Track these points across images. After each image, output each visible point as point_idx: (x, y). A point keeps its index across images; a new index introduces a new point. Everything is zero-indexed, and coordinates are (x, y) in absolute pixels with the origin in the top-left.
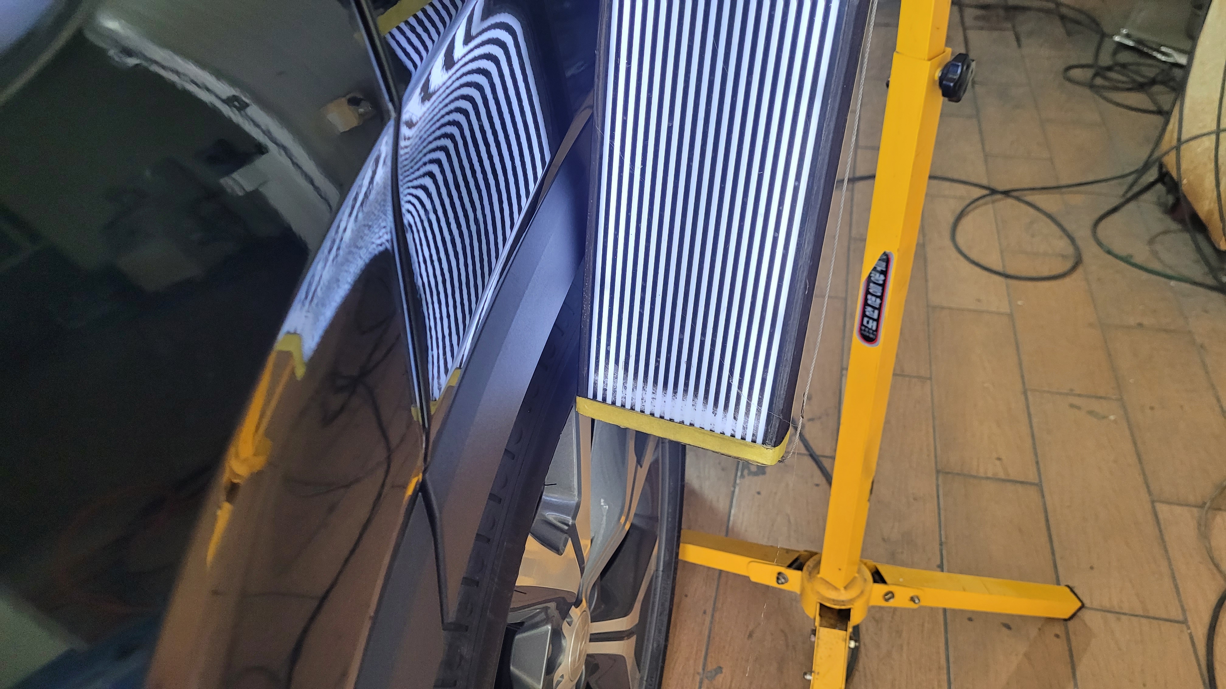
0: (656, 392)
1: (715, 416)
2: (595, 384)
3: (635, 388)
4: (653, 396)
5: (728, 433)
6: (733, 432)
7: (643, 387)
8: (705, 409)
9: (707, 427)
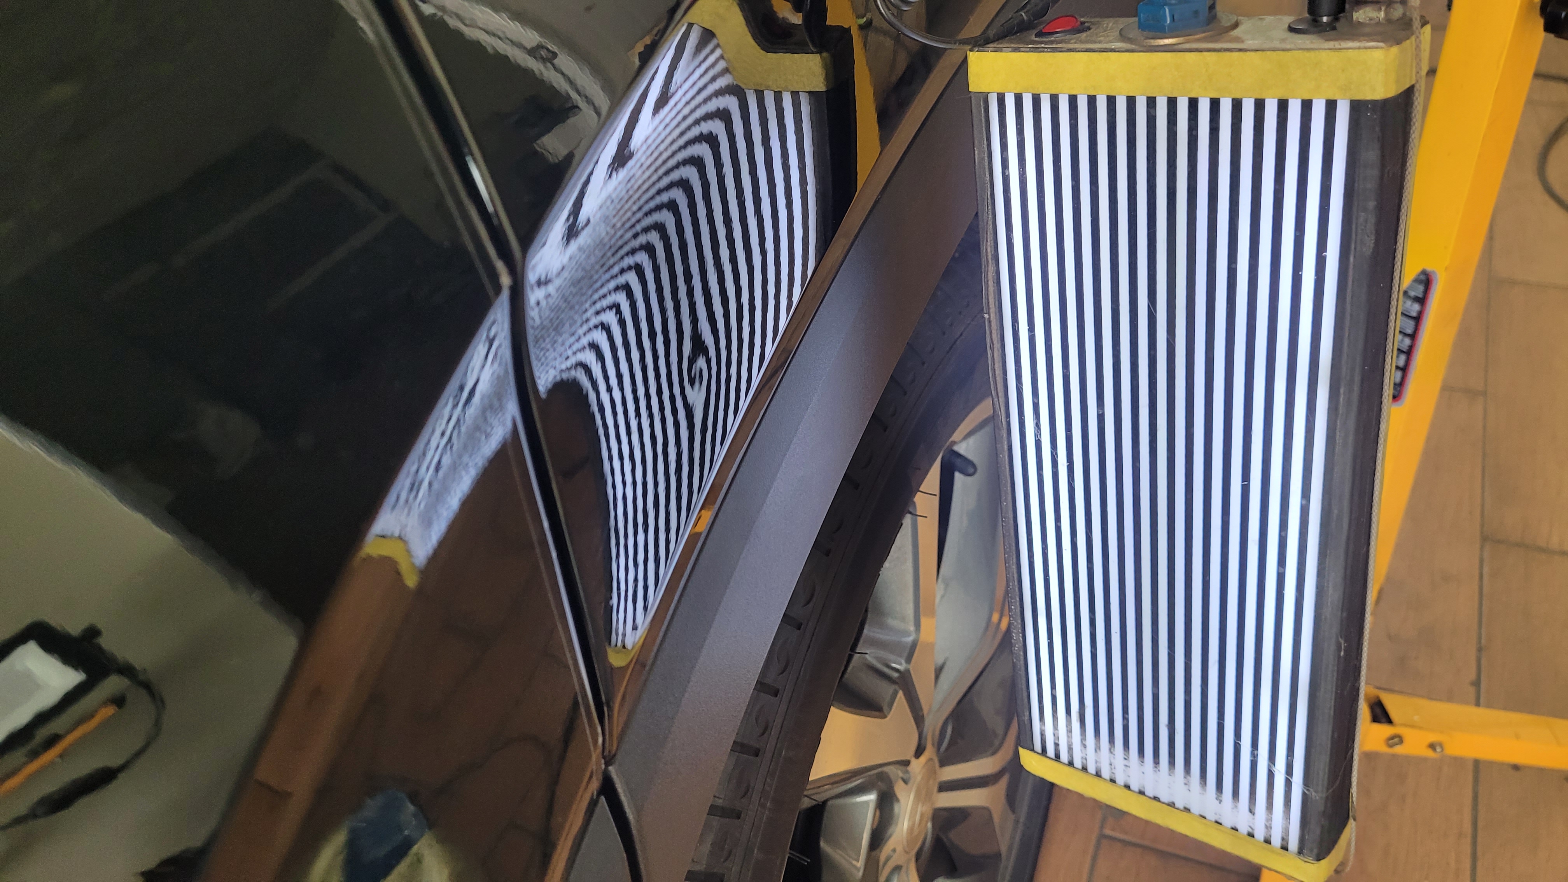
0: (1128, 757)
1: (1220, 803)
2: (1043, 735)
3: (1098, 748)
4: (1126, 762)
5: (1244, 829)
6: (1250, 830)
7: (1110, 749)
8: (1204, 792)
9: (1211, 816)
